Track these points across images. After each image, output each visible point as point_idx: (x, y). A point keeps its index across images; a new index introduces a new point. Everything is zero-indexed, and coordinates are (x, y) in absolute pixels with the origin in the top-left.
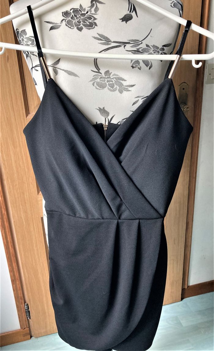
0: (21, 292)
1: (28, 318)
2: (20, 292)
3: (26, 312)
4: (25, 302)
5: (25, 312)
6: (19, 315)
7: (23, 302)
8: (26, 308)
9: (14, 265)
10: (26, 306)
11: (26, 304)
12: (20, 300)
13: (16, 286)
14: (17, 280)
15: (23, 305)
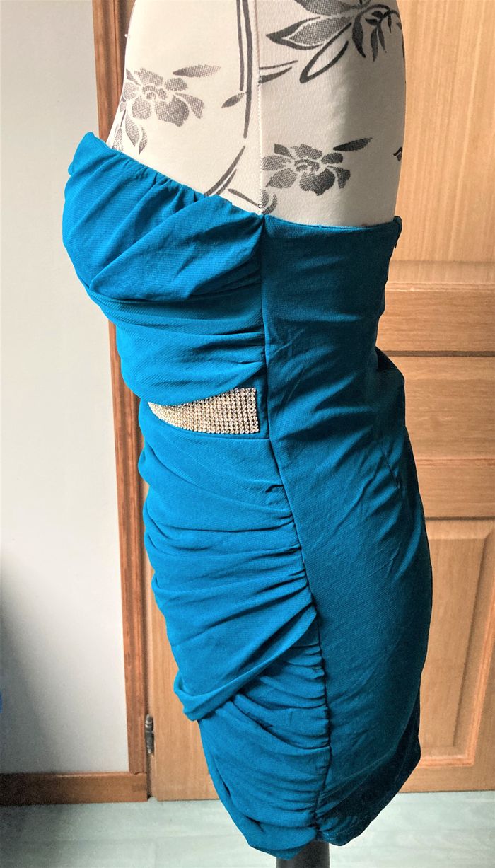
0: (142, 687)
1: (149, 752)
2: (139, 685)
3: (146, 736)
4: (147, 712)
5: (143, 733)
6: (129, 738)
7: (143, 709)
8: (148, 725)
9: (136, 620)
10: (147, 722)
11: (148, 716)
12: (138, 705)
13: (133, 671)
14: (137, 658)
15: (143, 717)
